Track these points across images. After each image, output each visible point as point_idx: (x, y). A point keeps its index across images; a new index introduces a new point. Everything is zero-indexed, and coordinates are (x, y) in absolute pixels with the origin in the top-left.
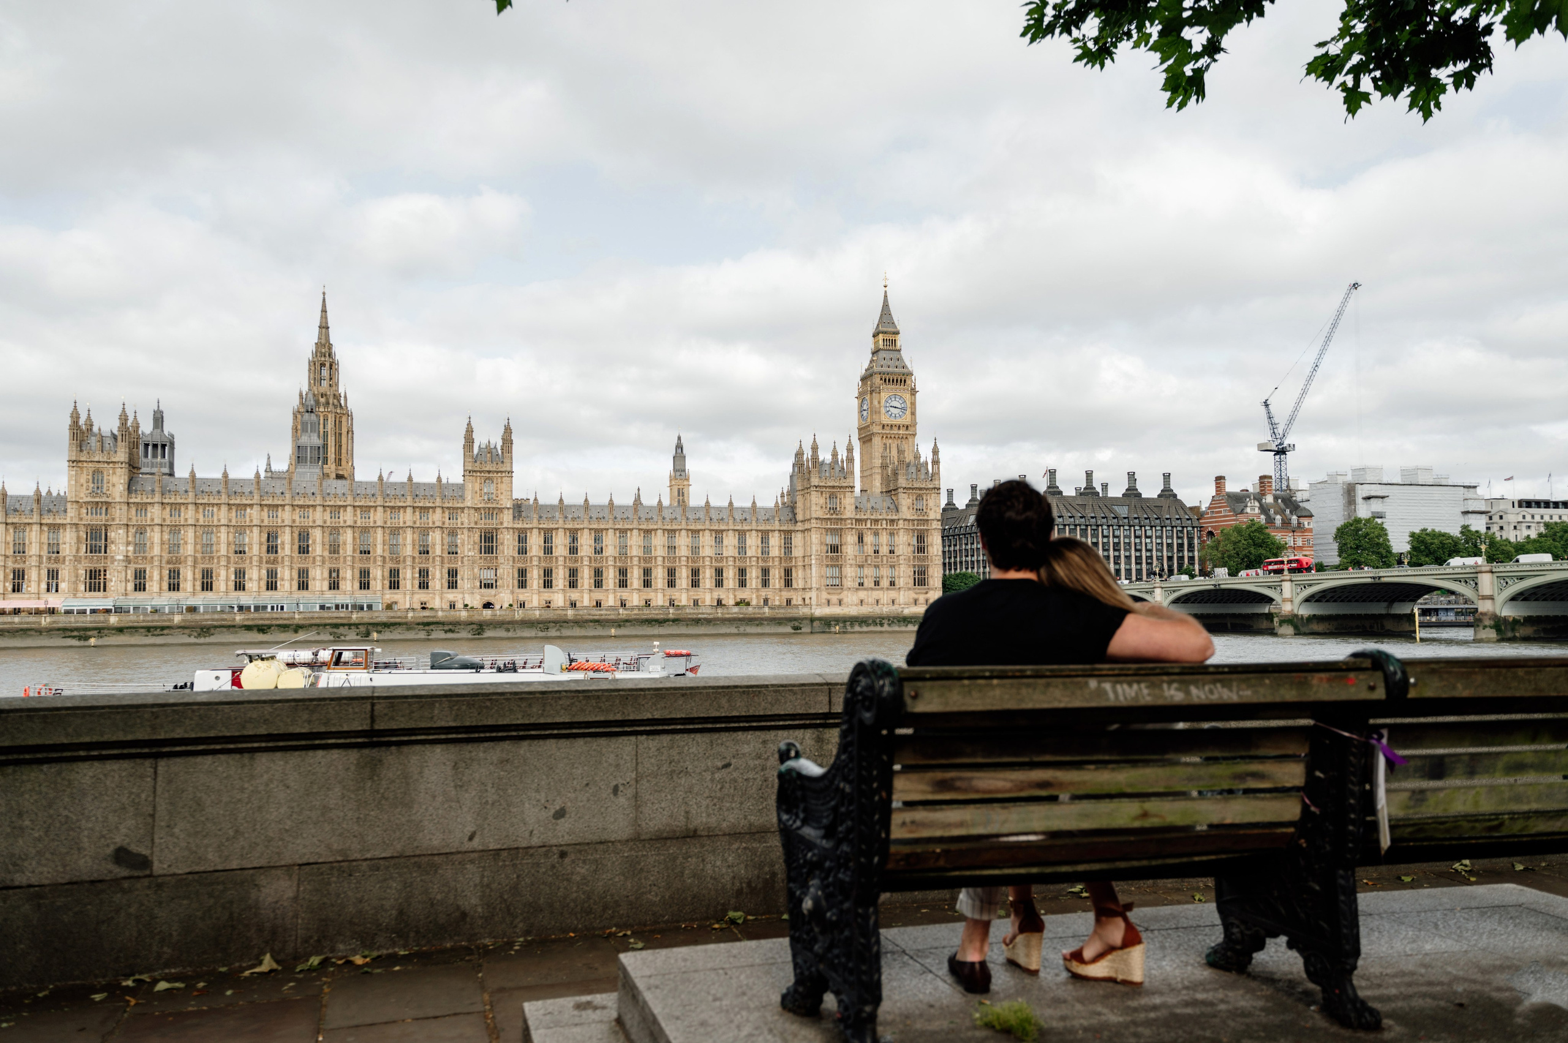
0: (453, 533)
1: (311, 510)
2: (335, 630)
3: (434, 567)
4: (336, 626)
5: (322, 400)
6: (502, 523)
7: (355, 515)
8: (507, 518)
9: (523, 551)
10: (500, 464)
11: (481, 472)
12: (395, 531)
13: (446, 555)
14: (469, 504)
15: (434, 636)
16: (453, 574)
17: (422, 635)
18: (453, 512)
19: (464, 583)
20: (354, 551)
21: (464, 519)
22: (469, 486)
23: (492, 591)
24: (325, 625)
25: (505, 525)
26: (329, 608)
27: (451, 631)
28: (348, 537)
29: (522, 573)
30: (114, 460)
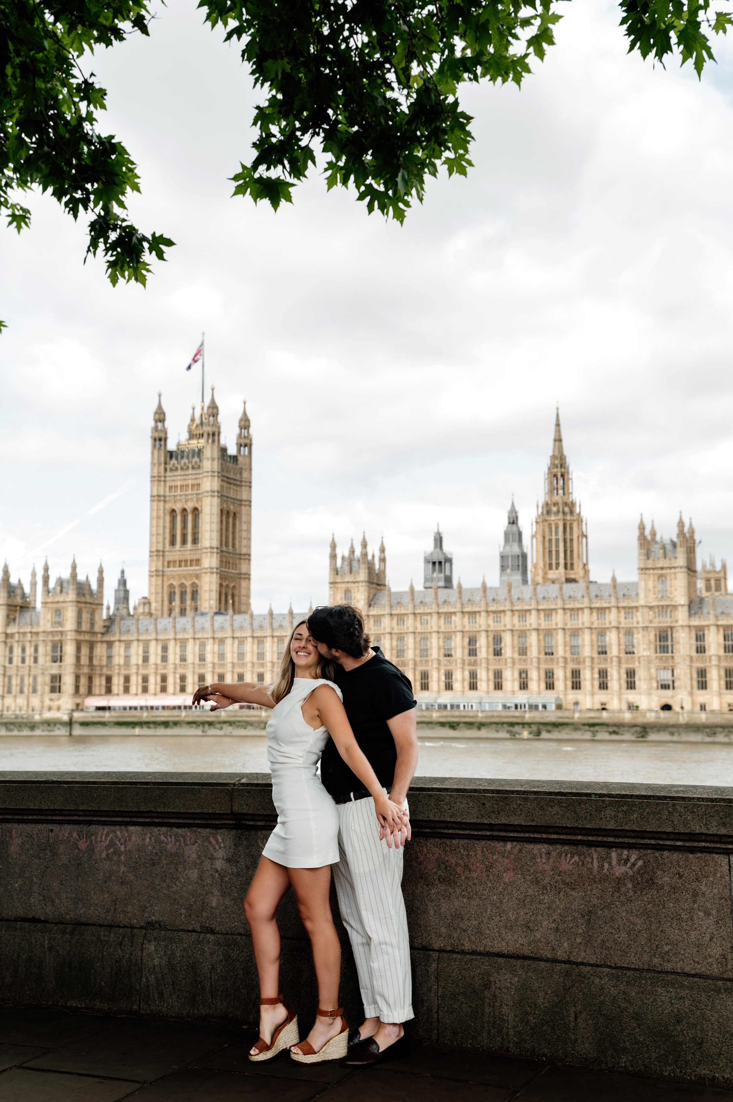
0: (629, 632)
1: (502, 615)
2: (511, 729)
3: (612, 667)
4: (512, 724)
5: (554, 509)
6: (677, 621)
7: (539, 618)
8: (682, 616)
9: (701, 650)
10: (673, 560)
11: (654, 569)
12: (575, 633)
13: (623, 655)
14: (642, 602)
15: (599, 736)
16: (631, 674)
17: (588, 736)
18: (630, 610)
19: (641, 683)
20: (539, 652)
21: (640, 618)
22: (642, 584)
23: (669, 692)
24: (503, 723)
25: (680, 623)
26: (509, 707)
27: (615, 733)
28: (533, 639)
29: (702, 673)
30: (358, 580)
